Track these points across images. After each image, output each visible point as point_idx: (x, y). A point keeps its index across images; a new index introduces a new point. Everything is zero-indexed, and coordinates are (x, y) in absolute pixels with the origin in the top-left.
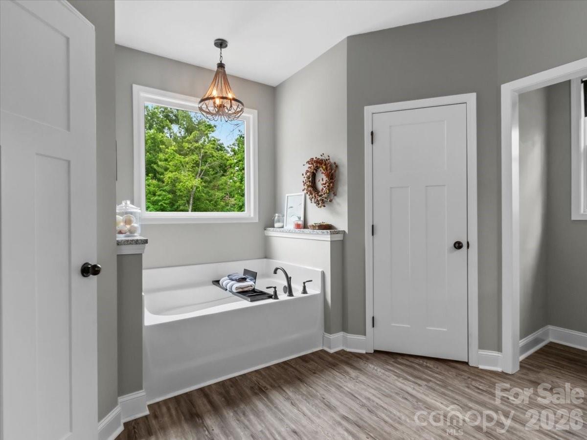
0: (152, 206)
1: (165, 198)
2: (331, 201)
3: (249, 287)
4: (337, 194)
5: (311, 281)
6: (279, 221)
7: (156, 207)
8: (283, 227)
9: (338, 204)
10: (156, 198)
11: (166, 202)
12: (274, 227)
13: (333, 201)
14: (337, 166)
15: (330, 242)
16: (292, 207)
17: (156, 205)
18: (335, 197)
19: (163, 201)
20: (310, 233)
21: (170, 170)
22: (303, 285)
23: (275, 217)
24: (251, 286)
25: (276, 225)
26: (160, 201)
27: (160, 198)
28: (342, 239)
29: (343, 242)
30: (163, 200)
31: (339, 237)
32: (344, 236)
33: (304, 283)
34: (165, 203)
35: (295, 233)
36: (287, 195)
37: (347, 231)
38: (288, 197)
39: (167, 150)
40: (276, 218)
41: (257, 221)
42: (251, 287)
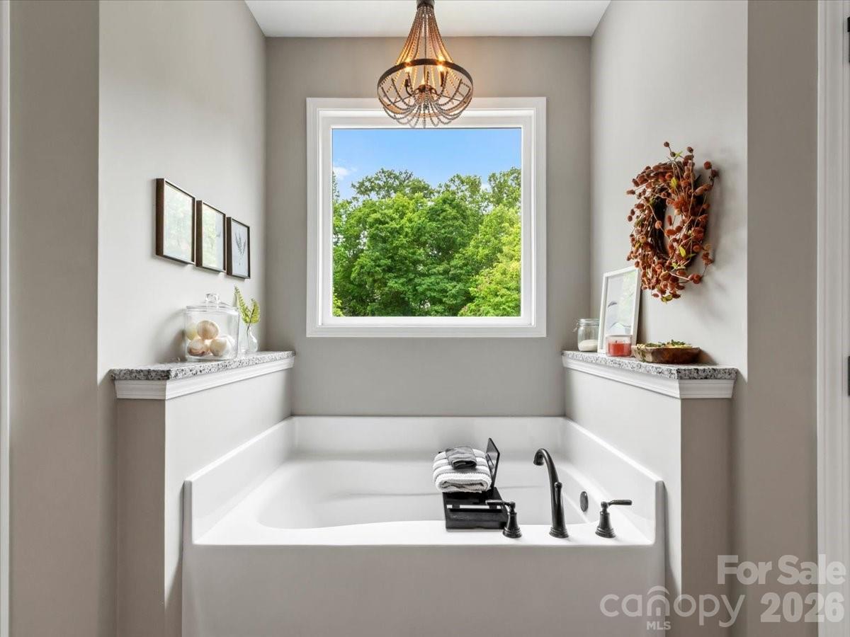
0: (492, 311)
1: (510, 300)
2: (699, 280)
3: (475, 484)
4: (718, 258)
5: (628, 503)
6: (588, 336)
7: (498, 312)
8: (595, 351)
9: (720, 287)
10: (498, 299)
11: (511, 305)
12: (576, 349)
13: (706, 279)
14: (716, 174)
15: (679, 403)
16: (614, 303)
17: (497, 309)
18: (712, 268)
19: (507, 304)
20: (633, 371)
21: (516, 258)
22: (601, 509)
23: (578, 327)
24: (481, 484)
25: (583, 345)
26: (501, 303)
27: (503, 300)
28: (727, 394)
29: (730, 406)
30: (507, 302)
31: (718, 390)
32: (735, 388)
33: (605, 506)
34: (509, 307)
35: (605, 365)
36: (606, 275)
37: (744, 372)
38: (607, 278)
39: (511, 229)
40: (582, 328)
41: (544, 335)
42: (479, 487)
